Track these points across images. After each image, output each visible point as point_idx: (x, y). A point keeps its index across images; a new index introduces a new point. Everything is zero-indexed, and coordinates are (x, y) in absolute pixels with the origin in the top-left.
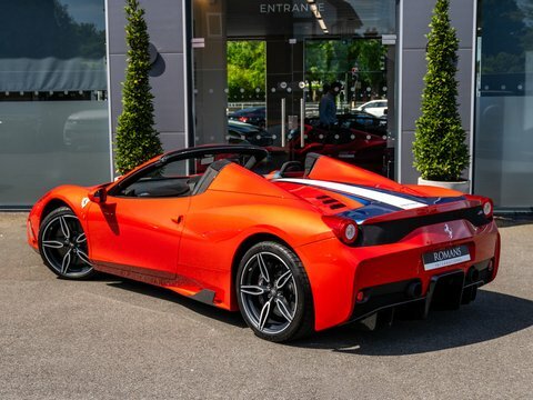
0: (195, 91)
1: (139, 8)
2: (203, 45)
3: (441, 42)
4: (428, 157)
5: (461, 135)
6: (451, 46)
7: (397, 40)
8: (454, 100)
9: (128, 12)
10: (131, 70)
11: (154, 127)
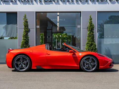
0: (37, 37)
1: (26, 18)
2: (39, 27)
3: (91, 26)
4: (89, 50)
5: (95, 46)
6: (93, 27)
7: (81, 27)
8: (94, 38)
9: (24, 19)
10: (24, 31)
11: (29, 44)
